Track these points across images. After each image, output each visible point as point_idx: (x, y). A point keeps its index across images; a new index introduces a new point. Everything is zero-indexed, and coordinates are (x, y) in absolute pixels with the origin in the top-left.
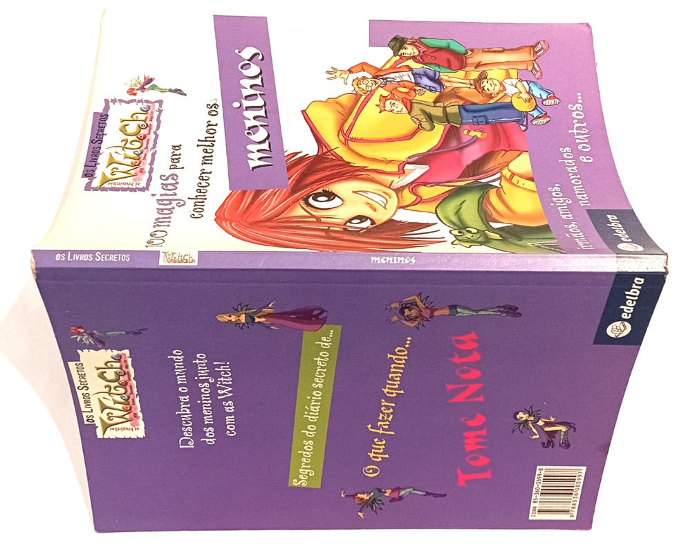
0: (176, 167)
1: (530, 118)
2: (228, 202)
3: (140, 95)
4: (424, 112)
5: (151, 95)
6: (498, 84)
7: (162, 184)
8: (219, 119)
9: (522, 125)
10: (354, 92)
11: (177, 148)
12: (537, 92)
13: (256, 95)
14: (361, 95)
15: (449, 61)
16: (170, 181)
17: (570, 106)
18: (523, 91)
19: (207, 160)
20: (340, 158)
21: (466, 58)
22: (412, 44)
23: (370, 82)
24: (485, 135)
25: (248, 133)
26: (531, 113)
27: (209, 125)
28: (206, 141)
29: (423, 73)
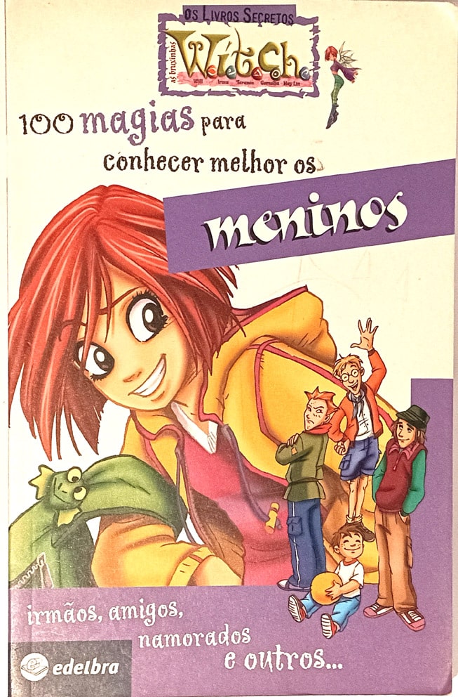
0: (204, 125)
1: (300, 595)
2: (141, 199)
3: (325, 66)
4: (308, 452)
5: (326, 80)
6: (354, 556)
7: (174, 111)
8: (289, 175)
9: (289, 582)
10: (338, 358)
11: (239, 123)
12: (343, 608)
13: (331, 223)
14: (333, 367)
15: (390, 489)
16: (179, 121)
17: (321, 651)
18: (345, 589)
19: (219, 164)
20: (226, 338)
21: (395, 513)
22: (417, 439)
23: (355, 379)
24: (271, 531)
25: (267, 216)
26: (308, 597)
27: (279, 163)
28: (253, 161)
29: (370, 453)
